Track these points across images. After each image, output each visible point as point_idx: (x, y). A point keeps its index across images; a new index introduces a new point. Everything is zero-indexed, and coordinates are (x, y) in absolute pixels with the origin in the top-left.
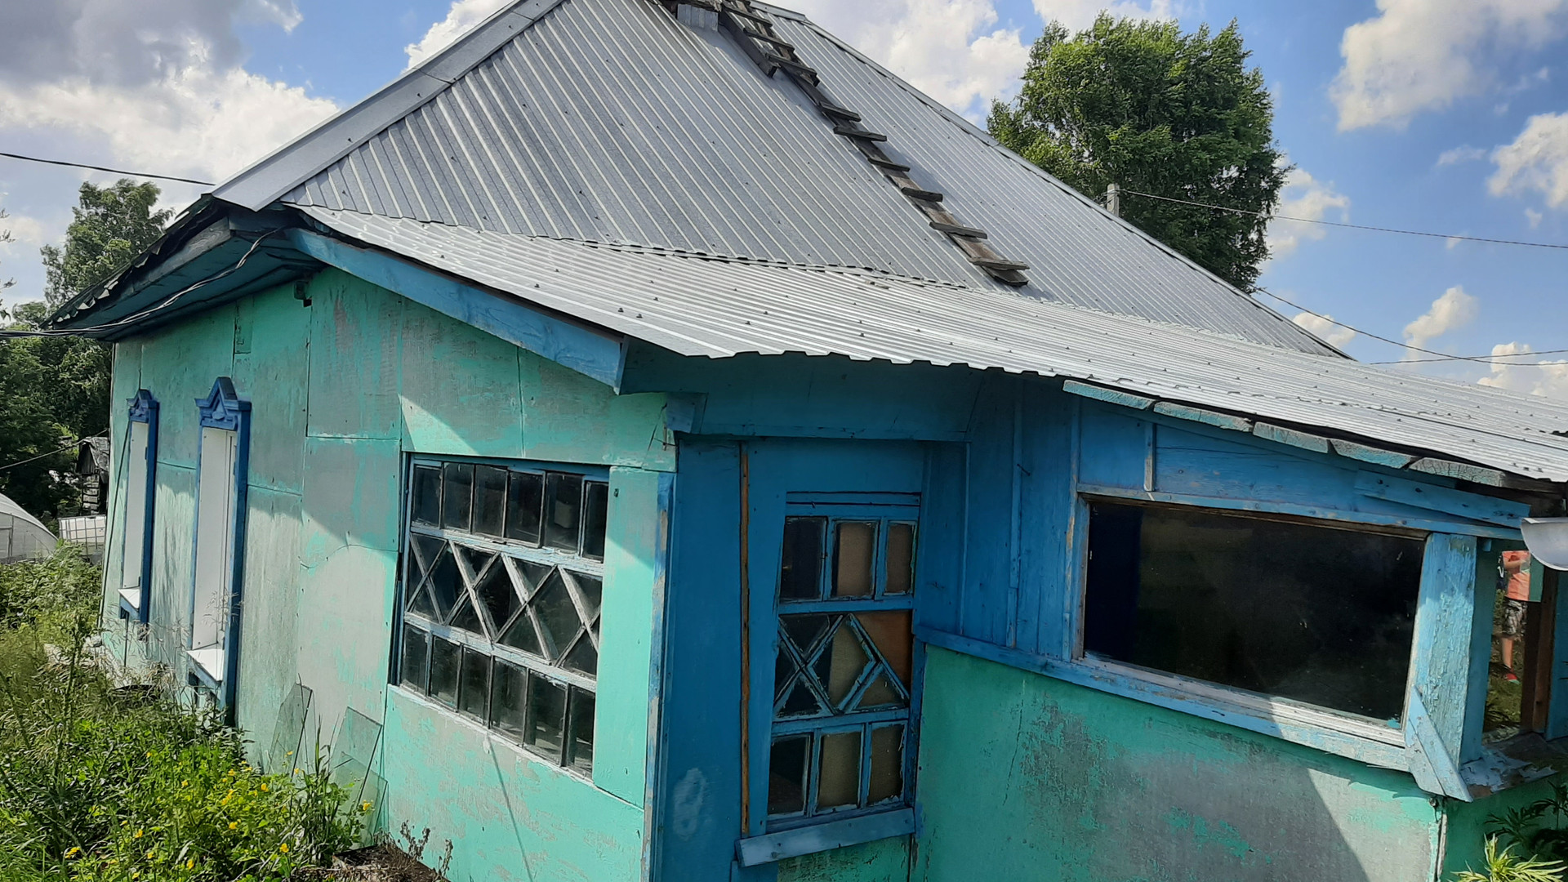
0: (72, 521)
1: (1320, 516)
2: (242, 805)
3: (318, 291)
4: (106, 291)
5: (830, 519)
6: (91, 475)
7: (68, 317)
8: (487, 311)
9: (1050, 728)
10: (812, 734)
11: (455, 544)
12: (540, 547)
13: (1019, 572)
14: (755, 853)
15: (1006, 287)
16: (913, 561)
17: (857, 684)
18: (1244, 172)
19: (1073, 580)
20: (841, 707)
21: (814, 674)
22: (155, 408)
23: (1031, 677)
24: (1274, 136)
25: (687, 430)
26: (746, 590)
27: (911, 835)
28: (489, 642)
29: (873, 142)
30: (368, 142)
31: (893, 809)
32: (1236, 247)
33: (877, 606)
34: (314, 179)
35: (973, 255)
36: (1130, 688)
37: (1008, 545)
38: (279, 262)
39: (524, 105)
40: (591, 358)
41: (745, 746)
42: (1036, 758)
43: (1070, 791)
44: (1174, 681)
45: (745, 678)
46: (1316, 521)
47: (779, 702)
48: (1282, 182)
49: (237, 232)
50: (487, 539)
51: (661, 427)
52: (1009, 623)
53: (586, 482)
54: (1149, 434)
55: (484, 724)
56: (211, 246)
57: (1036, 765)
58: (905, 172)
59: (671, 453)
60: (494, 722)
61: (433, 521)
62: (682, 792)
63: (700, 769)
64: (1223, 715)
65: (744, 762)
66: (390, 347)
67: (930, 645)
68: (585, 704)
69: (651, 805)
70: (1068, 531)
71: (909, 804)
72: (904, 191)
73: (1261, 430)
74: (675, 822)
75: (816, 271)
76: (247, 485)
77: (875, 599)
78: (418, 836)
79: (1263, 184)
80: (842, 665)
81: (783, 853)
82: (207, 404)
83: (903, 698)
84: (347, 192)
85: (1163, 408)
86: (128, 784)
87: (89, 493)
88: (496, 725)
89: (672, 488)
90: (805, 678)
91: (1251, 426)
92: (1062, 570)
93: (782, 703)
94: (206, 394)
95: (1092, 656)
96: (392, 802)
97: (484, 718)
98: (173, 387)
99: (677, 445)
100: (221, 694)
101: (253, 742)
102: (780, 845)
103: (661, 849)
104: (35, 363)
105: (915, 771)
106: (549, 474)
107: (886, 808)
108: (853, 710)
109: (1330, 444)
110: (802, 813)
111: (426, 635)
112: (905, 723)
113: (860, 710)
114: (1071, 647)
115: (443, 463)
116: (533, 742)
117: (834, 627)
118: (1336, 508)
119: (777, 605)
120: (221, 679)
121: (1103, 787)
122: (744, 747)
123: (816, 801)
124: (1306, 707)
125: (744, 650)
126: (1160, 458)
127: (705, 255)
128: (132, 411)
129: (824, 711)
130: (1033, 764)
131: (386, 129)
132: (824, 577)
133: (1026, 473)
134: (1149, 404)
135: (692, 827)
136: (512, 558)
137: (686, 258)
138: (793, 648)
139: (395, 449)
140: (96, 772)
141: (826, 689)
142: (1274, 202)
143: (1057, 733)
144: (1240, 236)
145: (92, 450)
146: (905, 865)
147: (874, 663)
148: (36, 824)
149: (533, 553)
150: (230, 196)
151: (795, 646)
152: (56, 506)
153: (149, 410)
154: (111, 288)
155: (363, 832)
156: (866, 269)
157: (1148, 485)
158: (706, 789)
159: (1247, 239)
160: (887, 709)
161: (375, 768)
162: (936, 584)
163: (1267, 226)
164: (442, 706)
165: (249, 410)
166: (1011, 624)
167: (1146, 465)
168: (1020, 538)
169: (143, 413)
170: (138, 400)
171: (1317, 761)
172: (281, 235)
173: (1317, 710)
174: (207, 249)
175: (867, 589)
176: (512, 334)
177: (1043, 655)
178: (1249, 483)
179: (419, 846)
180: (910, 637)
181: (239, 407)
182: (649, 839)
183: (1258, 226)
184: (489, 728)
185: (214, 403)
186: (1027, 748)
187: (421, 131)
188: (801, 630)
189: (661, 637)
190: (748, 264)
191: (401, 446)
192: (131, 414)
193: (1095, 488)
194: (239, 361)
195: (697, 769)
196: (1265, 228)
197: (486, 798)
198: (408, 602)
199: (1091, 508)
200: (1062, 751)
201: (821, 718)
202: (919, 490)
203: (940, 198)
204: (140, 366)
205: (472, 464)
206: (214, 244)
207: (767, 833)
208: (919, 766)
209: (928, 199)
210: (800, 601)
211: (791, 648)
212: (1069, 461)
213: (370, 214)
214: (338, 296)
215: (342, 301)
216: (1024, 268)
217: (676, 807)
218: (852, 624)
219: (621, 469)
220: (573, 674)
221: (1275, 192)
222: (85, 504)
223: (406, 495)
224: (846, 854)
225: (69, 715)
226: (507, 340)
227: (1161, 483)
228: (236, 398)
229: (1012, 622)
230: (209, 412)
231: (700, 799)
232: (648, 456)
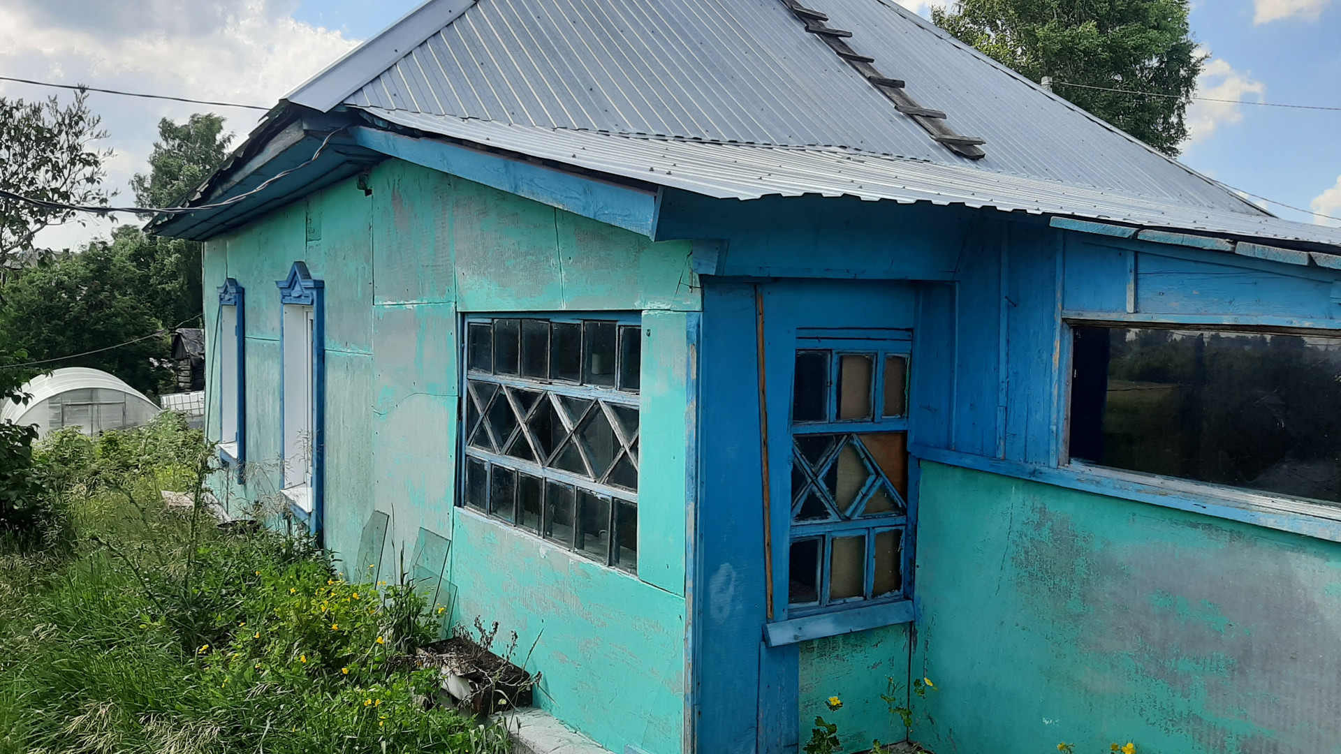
0: (171, 397)
1: (1297, 325)
2: (337, 610)
3: (378, 182)
4: (198, 193)
5: (834, 352)
6: (183, 360)
7: (166, 219)
8: (532, 180)
9: (1039, 526)
10: (824, 536)
11: (507, 387)
12: (581, 385)
13: (1007, 392)
14: (781, 635)
15: (965, 160)
16: (907, 388)
17: (860, 495)
18: (1164, 62)
19: (1059, 395)
20: (848, 513)
21: (824, 486)
22: (241, 292)
23: (1021, 483)
24: (1191, 29)
25: (712, 272)
26: (764, 413)
27: (911, 623)
28: (541, 466)
29: (840, 38)
30: (411, 52)
31: (895, 601)
32: (1158, 130)
33: (876, 428)
34: (370, 84)
35: (936, 134)
36: (1114, 488)
37: (997, 369)
38: (344, 157)
39: (539, 17)
40: (628, 213)
41: (768, 545)
42: (1026, 553)
43: (1058, 580)
44: (1156, 481)
45: (765, 488)
46: (1293, 331)
47: (794, 510)
48: (1199, 70)
49: (310, 132)
50: (534, 381)
51: (687, 273)
52: (998, 437)
53: (619, 326)
54: (1130, 261)
55: (539, 535)
56: (288, 146)
57: (1026, 559)
58: (870, 63)
59: (698, 294)
60: (548, 533)
61: (486, 369)
62: (717, 581)
63: (731, 564)
64: (1205, 507)
65: (768, 558)
66: (442, 223)
67: (924, 460)
68: (627, 515)
69: (691, 593)
70: (1054, 354)
71: (908, 597)
72: (869, 79)
73: (1243, 248)
74: (712, 607)
75: (797, 150)
76: (324, 351)
77: (875, 421)
78: (489, 629)
79: (1182, 72)
80: (847, 478)
81: (805, 636)
82: (286, 285)
83: (900, 506)
84: (397, 94)
85: (1144, 235)
86: (243, 595)
87: (183, 374)
88: (549, 535)
89: (699, 326)
90: (816, 489)
91: (1233, 246)
92: (1048, 388)
93: (798, 510)
94: (286, 276)
95: (1078, 463)
96: (462, 603)
97: (539, 531)
98: (256, 273)
99: (702, 287)
100: (312, 523)
101: (341, 560)
102: (800, 629)
103: (701, 631)
104: (133, 269)
105: (913, 568)
106: (586, 322)
107: (889, 600)
108: (858, 517)
109: (1310, 258)
110: (817, 603)
111: (485, 463)
112: (903, 527)
113: (864, 516)
114: (1057, 456)
115: (493, 319)
116: (582, 547)
117: (839, 445)
118: (1312, 317)
119: (791, 426)
120: (310, 511)
121: (1089, 575)
122: (768, 547)
123: (828, 593)
124: (1283, 498)
125: (764, 464)
126: (1140, 283)
127: (701, 139)
128: (222, 297)
129: (833, 517)
130: (1023, 558)
131: (425, 41)
132: (830, 402)
133: (1013, 305)
134: (1133, 232)
135: (726, 612)
136: (557, 395)
137: (685, 142)
138: (805, 463)
139: (451, 311)
140: (217, 585)
141: (834, 498)
142: (1193, 89)
143: (1045, 531)
144: (1162, 120)
145: (183, 339)
146: (907, 650)
147: (872, 477)
148: (171, 628)
149: (575, 390)
150: (303, 101)
151: (807, 461)
152: (157, 386)
153: (237, 295)
154: (202, 190)
155: (439, 631)
156: (841, 147)
157: (1130, 307)
158: (736, 581)
159: (1169, 123)
160: (887, 516)
161: (446, 576)
162: (928, 408)
163: (1186, 109)
164: (502, 522)
165: (323, 288)
166: (1000, 438)
167: (1127, 289)
168: (1008, 362)
169: (232, 297)
170: (227, 286)
171: (1292, 544)
172: (346, 133)
173: (1294, 500)
174: (284, 148)
175: (867, 412)
176: (555, 199)
177: (1032, 463)
178: (1228, 300)
179: (489, 636)
180: (905, 454)
181: (315, 285)
182: (691, 622)
183: (1178, 110)
184: (544, 538)
185: (292, 283)
186: (1017, 545)
187: (454, 42)
188: (812, 447)
189: (694, 452)
190: (738, 146)
191: (456, 308)
192: (221, 299)
193: (1079, 314)
194: (311, 247)
195: (728, 564)
196: (1184, 112)
197: (544, 595)
198: (468, 438)
199: (1075, 333)
200: (1050, 545)
201: (831, 523)
202: (911, 326)
203: (902, 84)
204: (226, 259)
205: (518, 319)
206: (290, 144)
207: (789, 619)
208: (917, 564)
209: (891, 86)
210: (810, 422)
211: (803, 463)
212: (1054, 292)
213: (419, 113)
214: (394, 184)
215: (398, 188)
216: (981, 143)
217: (713, 596)
218: (855, 443)
219: (651, 313)
220: (615, 489)
221: (1193, 78)
222: (180, 384)
223: (463, 349)
224: (856, 638)
225: (194, 539)
226: (550, 204)
227: (1141, 306)
228: (310, 278)
229: (1001, 436)
230: (288, 291)
231: (731, 590)
232: (676, 299)
